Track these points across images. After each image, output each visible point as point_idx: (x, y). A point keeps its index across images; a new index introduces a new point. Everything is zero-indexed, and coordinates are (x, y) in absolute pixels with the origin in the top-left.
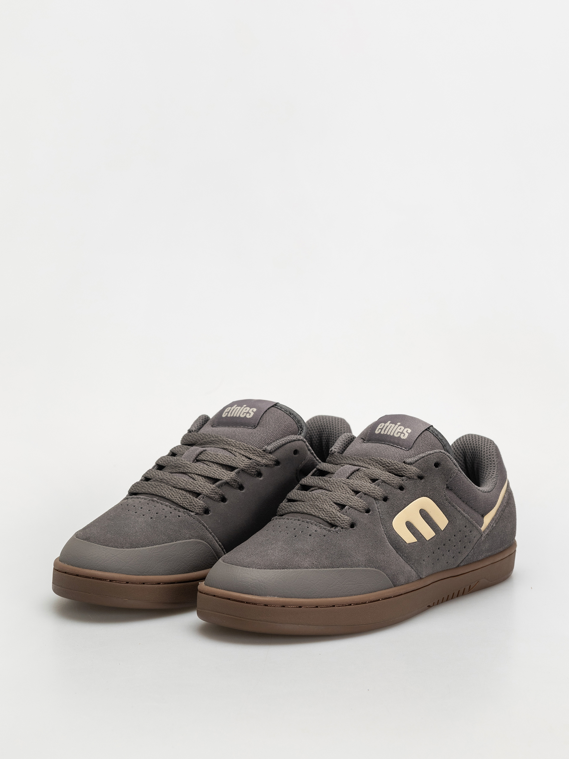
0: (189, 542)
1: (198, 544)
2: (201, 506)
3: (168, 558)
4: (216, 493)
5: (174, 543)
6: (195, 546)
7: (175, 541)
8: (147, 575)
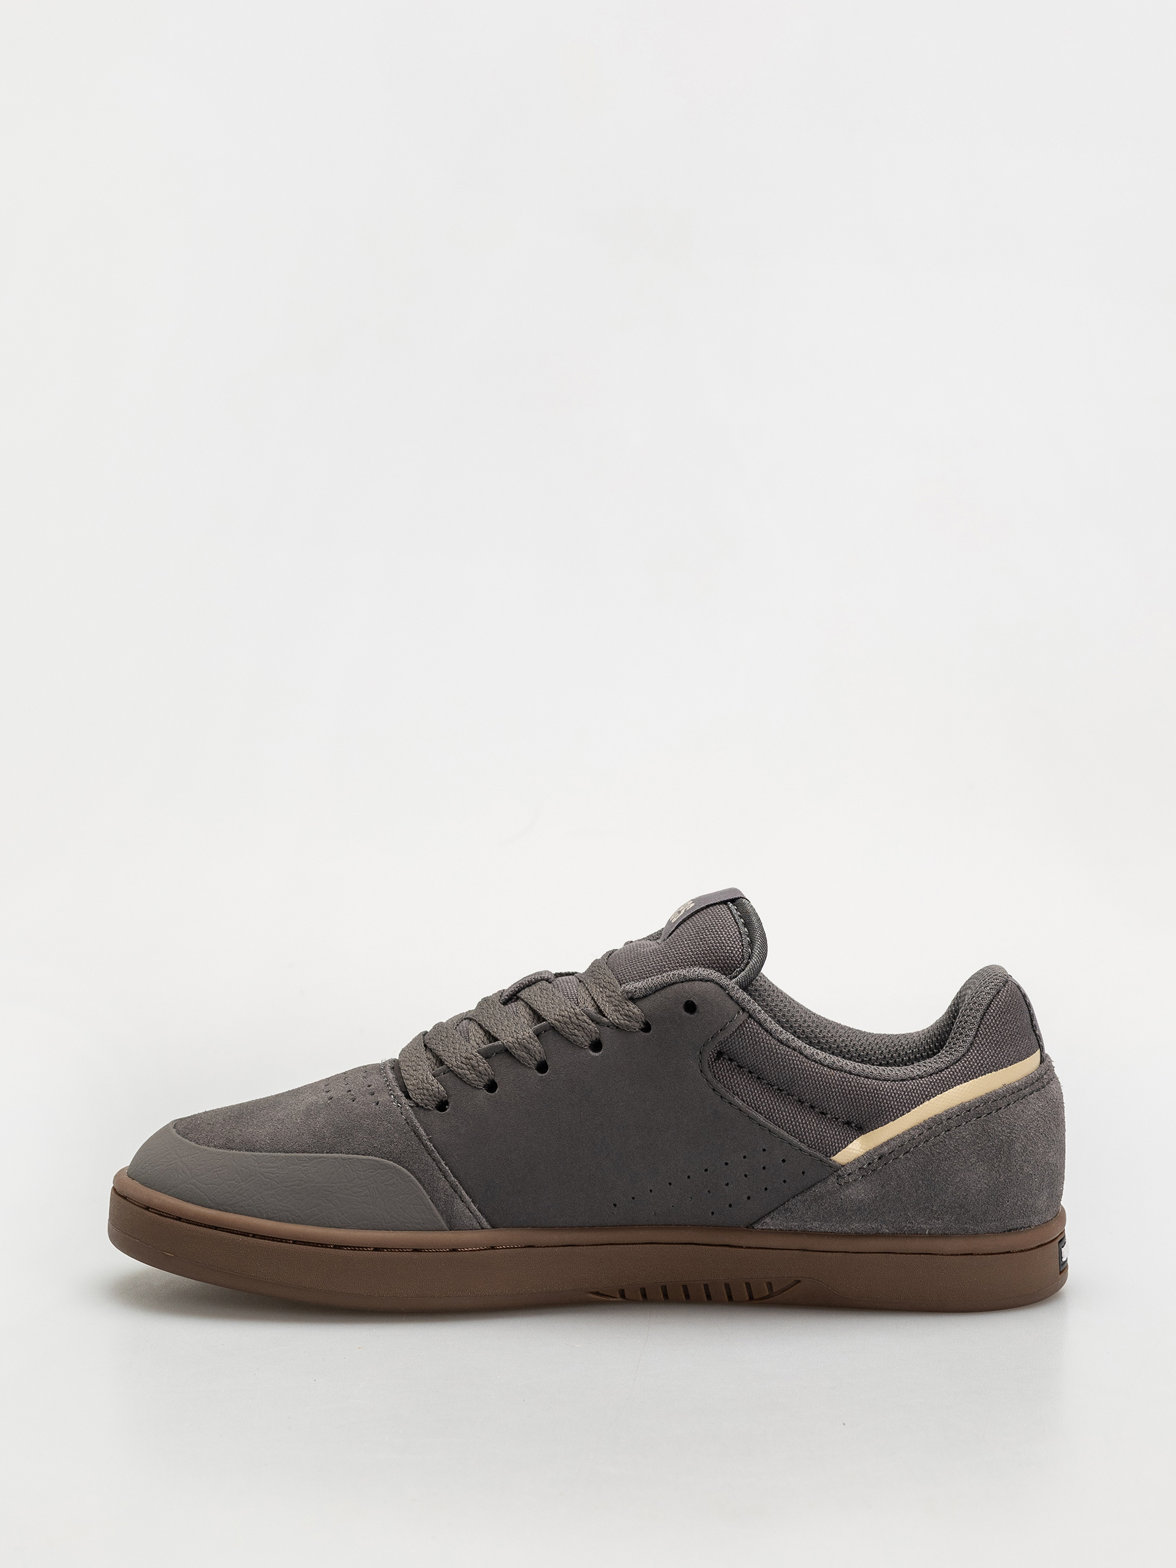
0: (358, 1160)
1: (384, 1169)
2: (427, 1090)
3: (293, 1185)
4: (472, 1067)
5: (325, 1155)
6: (373, 1172)
7: (327, 1153)
8: (230, 1212)
